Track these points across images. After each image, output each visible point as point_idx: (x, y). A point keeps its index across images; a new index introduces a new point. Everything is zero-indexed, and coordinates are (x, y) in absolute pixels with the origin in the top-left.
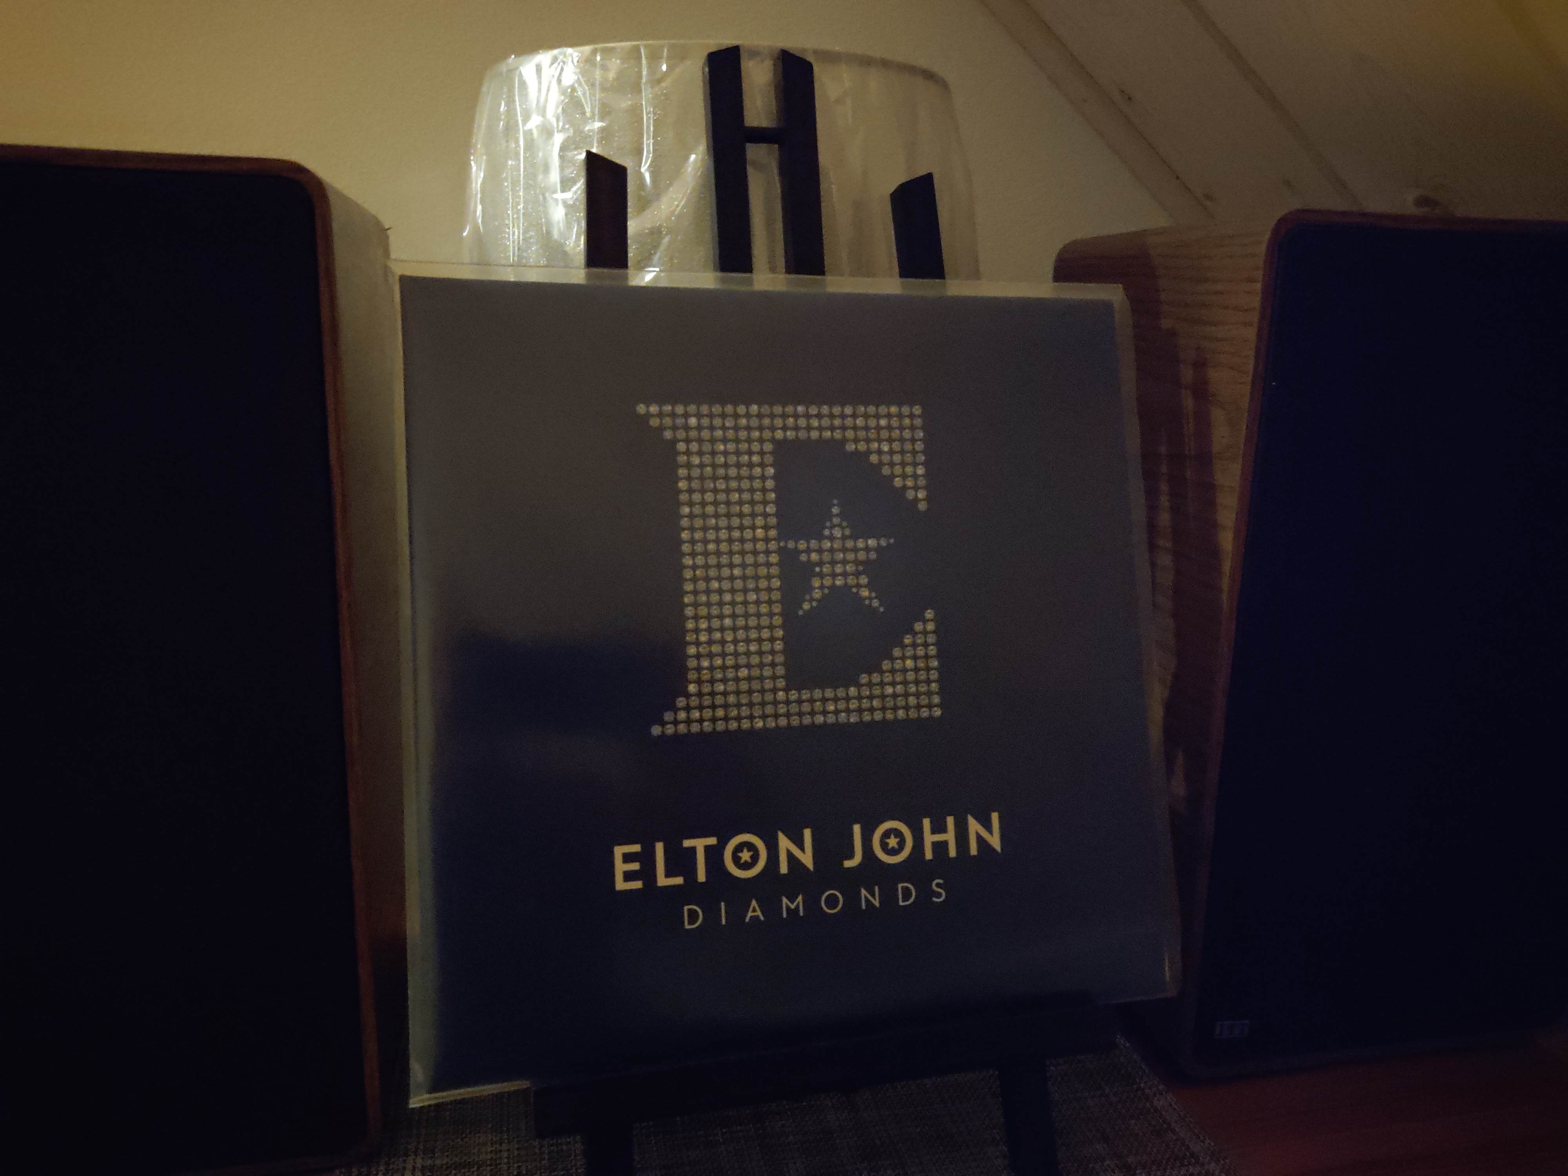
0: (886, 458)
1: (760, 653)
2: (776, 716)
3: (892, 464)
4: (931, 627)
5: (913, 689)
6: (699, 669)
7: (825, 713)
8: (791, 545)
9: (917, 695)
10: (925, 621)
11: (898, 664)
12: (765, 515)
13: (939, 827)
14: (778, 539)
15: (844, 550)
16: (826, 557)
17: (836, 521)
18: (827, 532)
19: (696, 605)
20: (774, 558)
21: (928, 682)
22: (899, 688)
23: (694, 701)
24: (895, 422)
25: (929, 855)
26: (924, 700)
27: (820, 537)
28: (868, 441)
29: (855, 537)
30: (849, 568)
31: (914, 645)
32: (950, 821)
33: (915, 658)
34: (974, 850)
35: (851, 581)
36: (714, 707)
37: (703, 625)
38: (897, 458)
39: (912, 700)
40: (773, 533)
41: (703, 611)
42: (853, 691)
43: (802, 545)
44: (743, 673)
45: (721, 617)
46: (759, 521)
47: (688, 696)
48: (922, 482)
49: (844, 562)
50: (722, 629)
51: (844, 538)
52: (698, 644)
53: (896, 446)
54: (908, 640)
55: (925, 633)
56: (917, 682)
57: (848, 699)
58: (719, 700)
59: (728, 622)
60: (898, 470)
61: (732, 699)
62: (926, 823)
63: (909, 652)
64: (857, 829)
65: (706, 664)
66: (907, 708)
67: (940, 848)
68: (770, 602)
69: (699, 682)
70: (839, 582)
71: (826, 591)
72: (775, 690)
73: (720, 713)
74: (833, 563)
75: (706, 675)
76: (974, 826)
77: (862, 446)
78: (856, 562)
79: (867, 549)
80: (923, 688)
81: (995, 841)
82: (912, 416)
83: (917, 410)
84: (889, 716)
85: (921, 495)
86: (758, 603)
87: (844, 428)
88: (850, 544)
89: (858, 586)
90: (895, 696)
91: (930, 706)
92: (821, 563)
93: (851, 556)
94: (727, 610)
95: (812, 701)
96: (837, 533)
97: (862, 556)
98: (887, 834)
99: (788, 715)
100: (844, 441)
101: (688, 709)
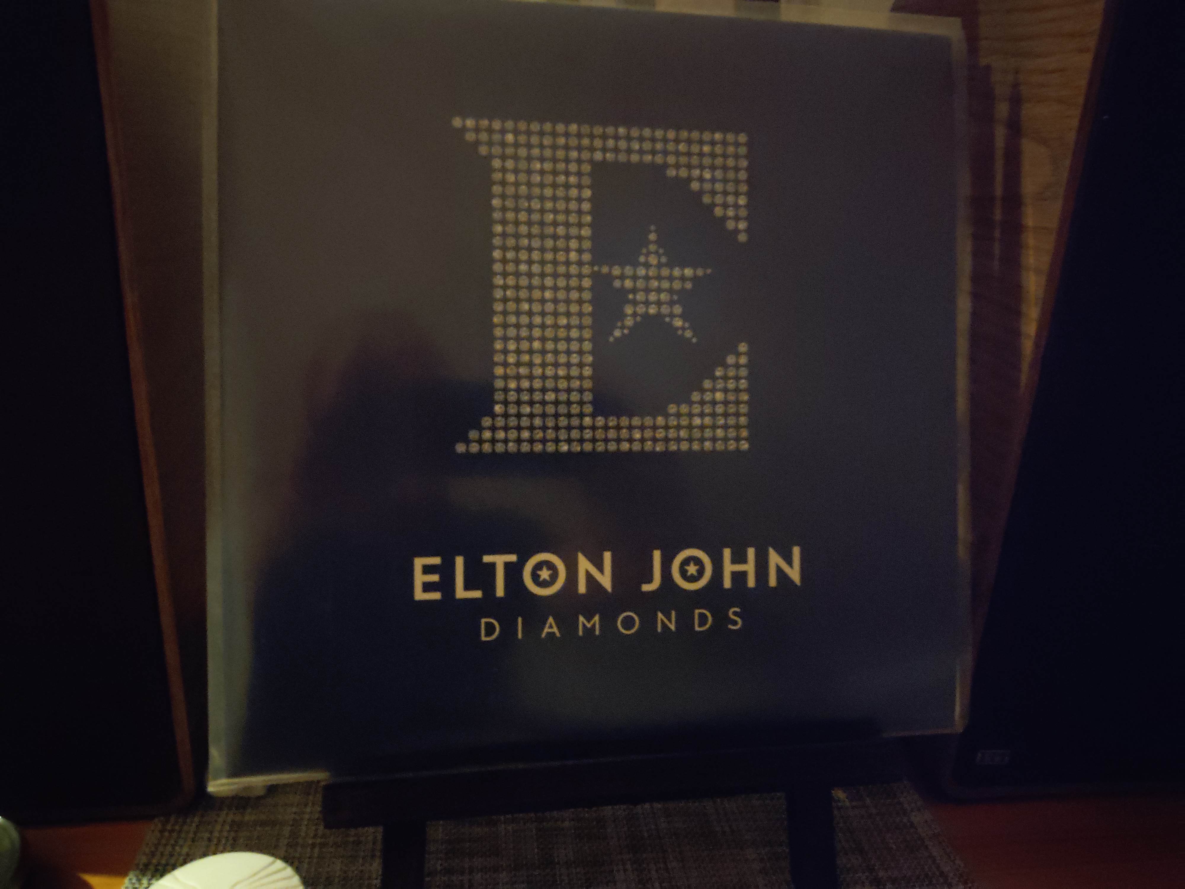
0: (707, 186)
1: (568, 378)
2: (581, 441)
3: (713, 193)
4: (743, 360)
5: (721, 422)
6: (506, 390)
7: (631, 440)
8: (605, 270)
9: (726, 427)
10: (738, 354)
11: (708, 397)
12: (580, 238)
13: (739, 558)
14: (592, 264)
15: (659, 278)
16: (640, 284)
17: (652, 248)
18: (642, 259)
19: (505, 326)
20: (587, 283)
21: (737, 415)
22: (707, 420)
23: (500, 422)
24: (718, 149)
25: (727, 583)
26: (732, 433)
27: (635, 264)
28: (689, 167)
29: (670, 265)
30: (663, 296)
31: (725, 378)
32: (751, 552)
33: (725, 391)
34: (773, 582)
35: (665, 310)
36: (519, 428)
37: (512, 346)
38: (719, 187)
39: (720, 433)
40: (587, 257)
41: (512, 332)
42: (660, 420)
43: (616, 271)
44: (550, 396)
45: (530, 339)
46: (574, 244)
47: (493, 416)
48: (743, 213)
49: (659, 290)
50: (531, 352)
51: (660, 266)
52: (505, 364)
53: (719, 174)
54: (719, 373)
55: (737, 366)
56: (726, 415)
57: (655, 428)
58: (525, 422)
59: (536, 345)
60: (719, 199)
61: (538, 422)
62: (727, 553)
63: (720, 385)
64: (657, 555)
65: (513, 385)
66: (714, 440)
67: (739, 577)
68: (581, 327)
69: (506, 403)
70: (652, 310)
71: (639, 319)
72: (581, 416)
73: (526, 434)
74: (647, 290)
75: (512, 396)
76: (774, 559)
77: (683, 173)
78: (671, 291)
79: (683, 279)
80: (731, 421)
81: (795, 574)
82: (737, 144)
83: (743, 138)
84: (696, 447)
85: (742, 225)
86: (568, 327)
87: (665, 153)
88: (665, 272)
89: (672, 316)
90: (702, 427)
91: (737, 439)
92: (634, 291)
93: (666, 285)
94: (537, 333)
95: (618, 428)
96: (653, 260)
97: (677, 285)
98: (686, 562)
99: (594, 440)
100: (665, 166)
101: (493, 429)
